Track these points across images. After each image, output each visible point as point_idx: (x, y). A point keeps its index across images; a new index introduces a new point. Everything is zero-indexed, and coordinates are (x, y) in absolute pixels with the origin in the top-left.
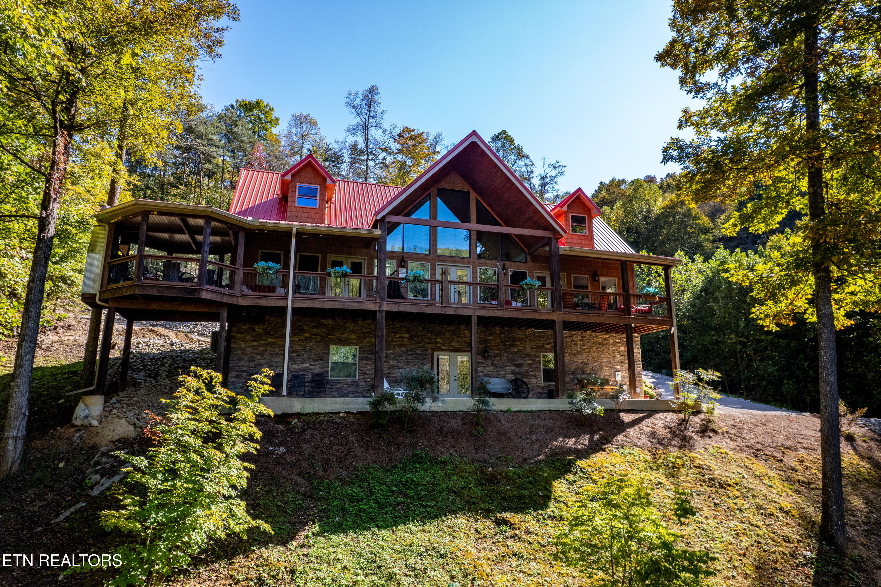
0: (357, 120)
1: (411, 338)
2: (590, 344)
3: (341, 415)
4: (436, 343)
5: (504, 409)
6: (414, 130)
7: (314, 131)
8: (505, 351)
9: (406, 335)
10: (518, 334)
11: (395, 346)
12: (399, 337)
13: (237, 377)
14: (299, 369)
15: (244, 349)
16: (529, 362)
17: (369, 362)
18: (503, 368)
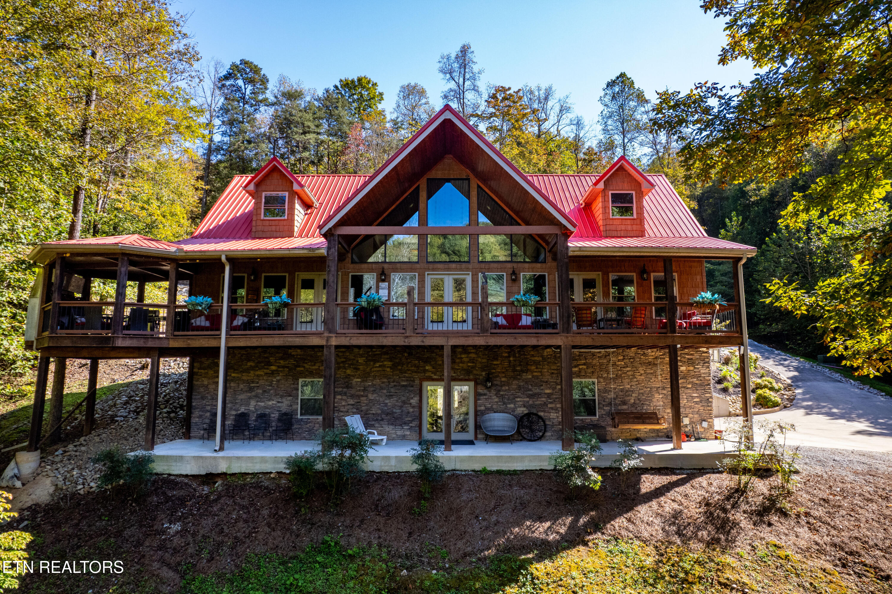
0: (452, 85)
1: (394, 367)
2: (636, 364)
3: (272, 476)
4: (425, 371)
5: (477, 469)
6: (509, 89)
7: (423, 101)
8: (515, 378)
9: (388, 363)
10: (533, 356)
11: (375, 377)
12: (380, 366)
13: (200, 417)
14: (266, 408)
15: (207, 387)
16: (548, 391)
17: (344, 397)
18: (513, 400)
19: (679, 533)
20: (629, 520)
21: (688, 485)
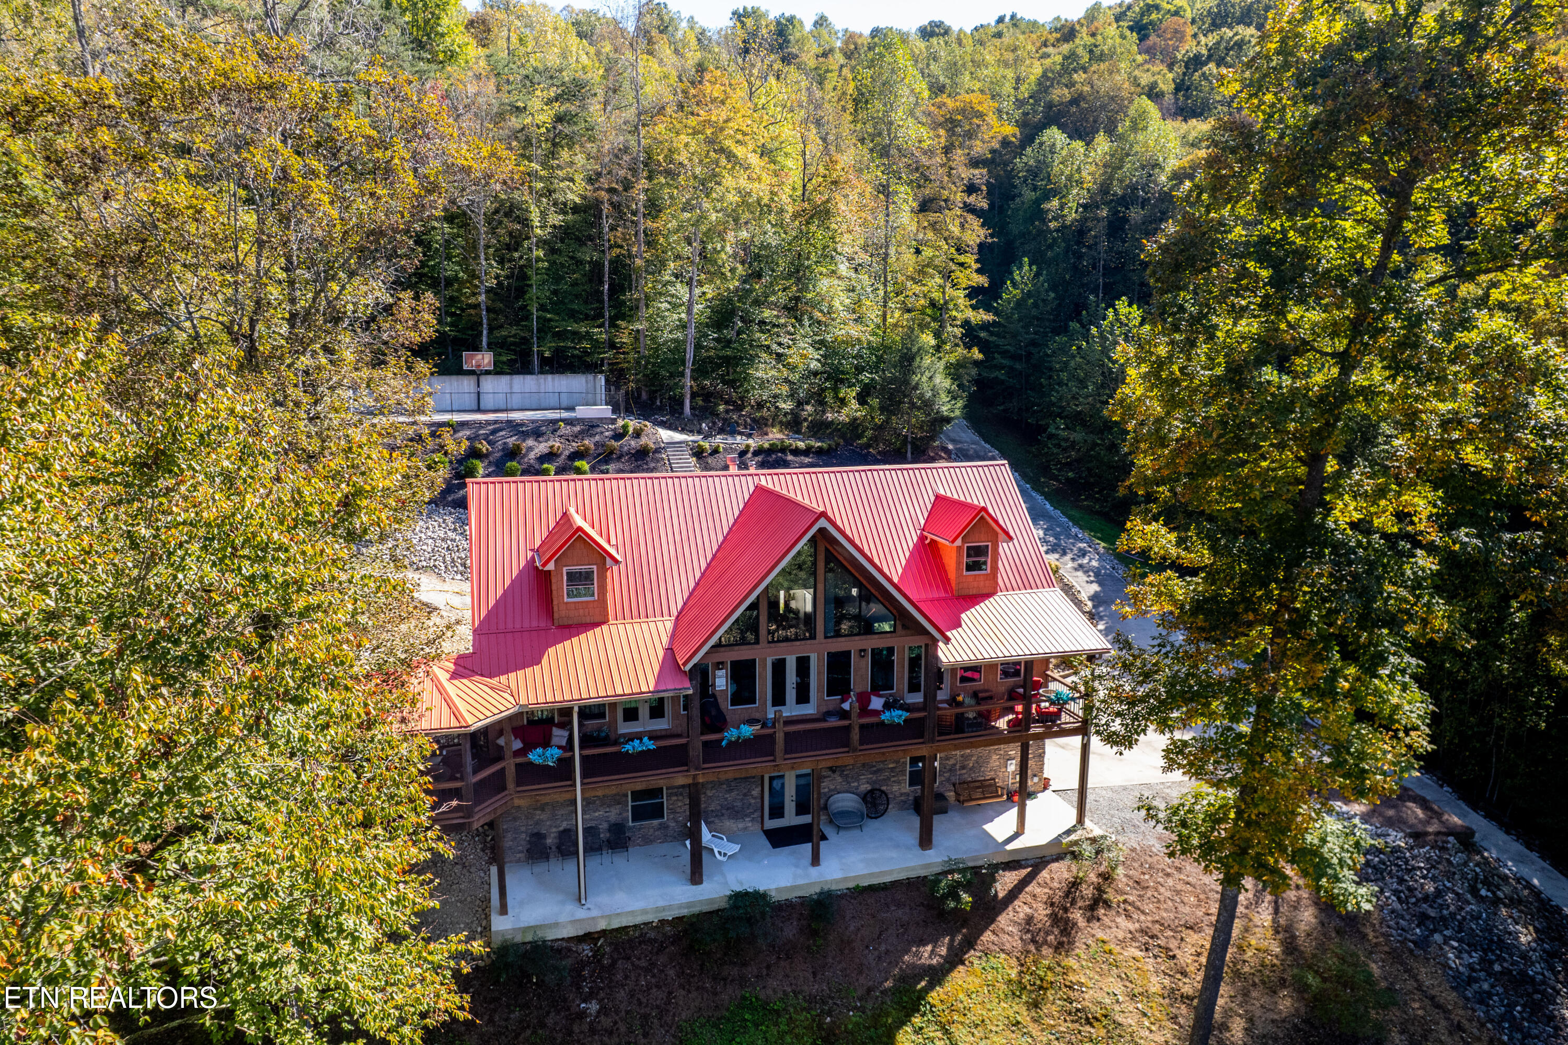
3: (654, 924)
5: (851, 886)
19: (1033, 941)
20: (994, 932)
21: (1034, 883)
